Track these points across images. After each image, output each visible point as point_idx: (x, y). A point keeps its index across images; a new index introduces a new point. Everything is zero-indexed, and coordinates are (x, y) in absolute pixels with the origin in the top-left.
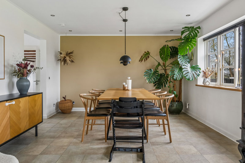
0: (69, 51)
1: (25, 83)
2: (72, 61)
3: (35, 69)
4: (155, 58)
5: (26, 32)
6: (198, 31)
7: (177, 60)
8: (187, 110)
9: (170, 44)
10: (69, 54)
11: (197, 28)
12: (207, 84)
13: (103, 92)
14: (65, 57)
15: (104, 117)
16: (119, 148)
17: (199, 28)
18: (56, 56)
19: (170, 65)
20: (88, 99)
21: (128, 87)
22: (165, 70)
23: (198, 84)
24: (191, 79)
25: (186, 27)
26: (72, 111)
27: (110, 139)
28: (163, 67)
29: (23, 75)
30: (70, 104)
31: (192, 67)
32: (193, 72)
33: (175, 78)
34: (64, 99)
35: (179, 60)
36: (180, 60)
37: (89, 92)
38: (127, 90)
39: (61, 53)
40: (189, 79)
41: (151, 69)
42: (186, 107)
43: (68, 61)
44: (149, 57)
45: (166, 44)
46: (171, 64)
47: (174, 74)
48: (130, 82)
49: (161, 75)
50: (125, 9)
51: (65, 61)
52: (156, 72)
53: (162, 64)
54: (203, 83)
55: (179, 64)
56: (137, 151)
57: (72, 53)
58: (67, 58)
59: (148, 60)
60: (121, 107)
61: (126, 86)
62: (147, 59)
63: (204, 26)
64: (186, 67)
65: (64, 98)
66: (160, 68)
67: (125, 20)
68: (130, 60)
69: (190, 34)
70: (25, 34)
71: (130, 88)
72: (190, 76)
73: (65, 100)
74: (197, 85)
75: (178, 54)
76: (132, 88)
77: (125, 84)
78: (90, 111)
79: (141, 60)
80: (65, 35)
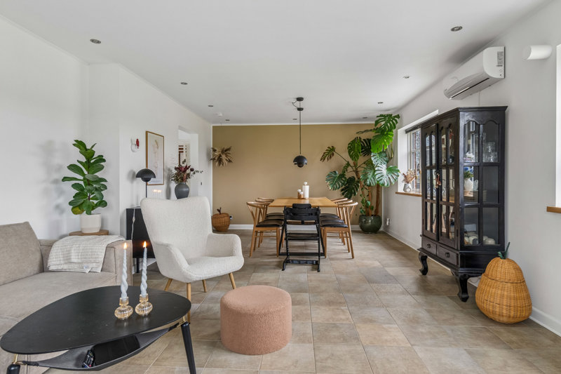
0: (226, 147)
1: (185, 190)
2: (230, 161)
3: (194, 173)
4: (343, 156)
5: (180, 128)
6: (396, 121)
7: (371, 159)
8: (387, 227)
9: (364, 136)
10: (226, 151)
11: (395, 117)
12: (408, 190)
13: (272, 201)
14: (220, 156)
15: (275, 228)
16: (292, 261)
17: (398, 116)
18: (208, 155)
19: (364, 165)
20: (257, 207)
21: (304, 195)
22: (357, 172)
23: (399, 191)
24: (386, 185)
25: (381, 116)
26: (229, 229)
27: (283, 254)
28: (354, 168)
29: (183, 179)
30: (226, 218)
31: (389, 170)
32: (390, 176)
33: (368, 183)
34: (218, 213)
35: (372, 159)
36: (375, 159)
37: (256, 201)
38: (303, 199)
39: (214, 150)
40: (383, 185)
41: (335, 172)
42: (386, 223)
43: (224, 161)
44: (333, 154)
45: (359, 136)
46: (364, 163)
47: (368, 178)
48: (307, 188)
49: (351, 180)
50: (300, 99)
51: (220, 160)
52: (342, 176)
53: (352, 164)
54: (404, 190)
55: (372, 164)
56: (313, 264)
57: (229, 149)
58: (224, 157)
59: (333, 158)
60: (294, 214)
61: (302, 193)
62: (330, 157)
63: (405, 115)
64: (380, 169)
65: (219, 211)
66: (350, 169)
67: (300, 109)
68: (306, 162)
69: (386, 125)
70: (179, 131)
71: (307, 196)
72: (385, 180)
73: (220, 214)
74: (397, 193)
75: (371, 152)
76: (310, 196)
77: (300, 190)
78: (259, 223)
79: (323, 159)
80: (220, 125)
